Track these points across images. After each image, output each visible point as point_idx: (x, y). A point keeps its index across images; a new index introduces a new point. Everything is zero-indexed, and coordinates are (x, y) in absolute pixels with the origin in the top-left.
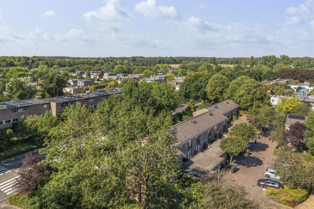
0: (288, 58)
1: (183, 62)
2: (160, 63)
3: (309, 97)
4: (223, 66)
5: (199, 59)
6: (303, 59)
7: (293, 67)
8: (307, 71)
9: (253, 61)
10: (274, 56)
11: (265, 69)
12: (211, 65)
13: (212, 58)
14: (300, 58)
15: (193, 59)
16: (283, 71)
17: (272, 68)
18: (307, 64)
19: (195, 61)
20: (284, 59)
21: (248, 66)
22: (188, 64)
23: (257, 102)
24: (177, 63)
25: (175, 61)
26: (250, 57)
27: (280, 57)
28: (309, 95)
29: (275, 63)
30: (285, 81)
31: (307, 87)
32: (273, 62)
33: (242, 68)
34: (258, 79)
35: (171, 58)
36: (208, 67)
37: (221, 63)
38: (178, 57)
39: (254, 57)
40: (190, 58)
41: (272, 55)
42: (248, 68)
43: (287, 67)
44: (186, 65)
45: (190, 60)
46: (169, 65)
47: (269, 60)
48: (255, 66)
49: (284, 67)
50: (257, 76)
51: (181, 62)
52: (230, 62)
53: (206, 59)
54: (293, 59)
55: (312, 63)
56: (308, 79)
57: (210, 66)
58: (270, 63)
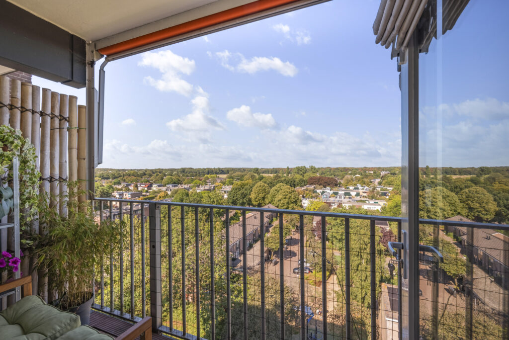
0: (315, 168)
1: (229, 172)
2: (208, 174)
3: (330, 199)
4: (264, 175)
5: (244, 170)
6: (326, 168)
7: (319, 175)
8: (329, 178)
9: (289, 171)
10: (304, 167)
11: (298, 177)
12: (255, 174)
13: (255, 169)
14: (324, 168)
15: (239, 170)
16: (311, 178)
17: (303, 176)
18: (328, 173)
19: (240, 171)
20: (312, 168)
21: (285, 175)
22: (234, 174)
23: (292, 205)
24: (224, 173)
25: (222, 171)
26: (286, 167)
27: (309, 167)
28: (330, 197)
29: (305, 172)
30: (313, 186)
31: (328, 191)
32: (304, 171)
33: (280, 177)
34: (293, 185)
35: (219, 169)
36: (252, 176)
37: (263, 173)
38: (225, 168)
39: (290, 167)
40: (236, 168)
41: (303, 165)
42: (285, 177)
43: (314, 175)
44: (232, 176)
45: (236, 171)
46: (218, 175)
47: (301, 170)
48: (290, 175)
49: (312, 176)
50: (292, 183)
51: (228, 173)
52: (270, 172)
53: (250, 170)
54: (319, 169)
55: (332, 172)
56: (329, 185)
57: (254, 176)
58: (301, 173)
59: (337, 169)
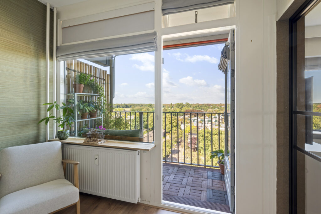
0: (189, 104)
1: (132, 107)
2: (117, 108)
5: (142, 105)
6: (196, 104)
7: (191, 109)
8: (198, 111)
9: (172, 106)
11: (178, 110)
12: (150, 108)
13: (149, 104)
14: (194, 104)
15: (139, 105)
16: (187, 111)
17: (181, 110)
18: (198, 107)
19: (140, 106)
20: (187, 104)
21: (169, 109)
22: (135, 108)
23: (175, 128)
24: (128, 107)
26: (170, 104)
27: (185, 104)
29: (183, 107)
30: (188, 116)
32: (182, 106)
33: (166, 110)
34: (175, 115)
35: (125, 104)
36: (147, 109)
38: (129, 104)
39: (172, 103)
40: (136, 104)
41: (181, 102)
42: (169, 110)
43: (189, 109)
44: (134, 109)
45: (137, 106)
46: (124, 109)
47: (180, 105)
48: (173, 108)
49: (187, 109)
51: (131, 107)
53: (146, 105)
54: (192, 104)
55: (200, 107)
57: (149, 109)
58: (180, 107)
59: (203, 104)
